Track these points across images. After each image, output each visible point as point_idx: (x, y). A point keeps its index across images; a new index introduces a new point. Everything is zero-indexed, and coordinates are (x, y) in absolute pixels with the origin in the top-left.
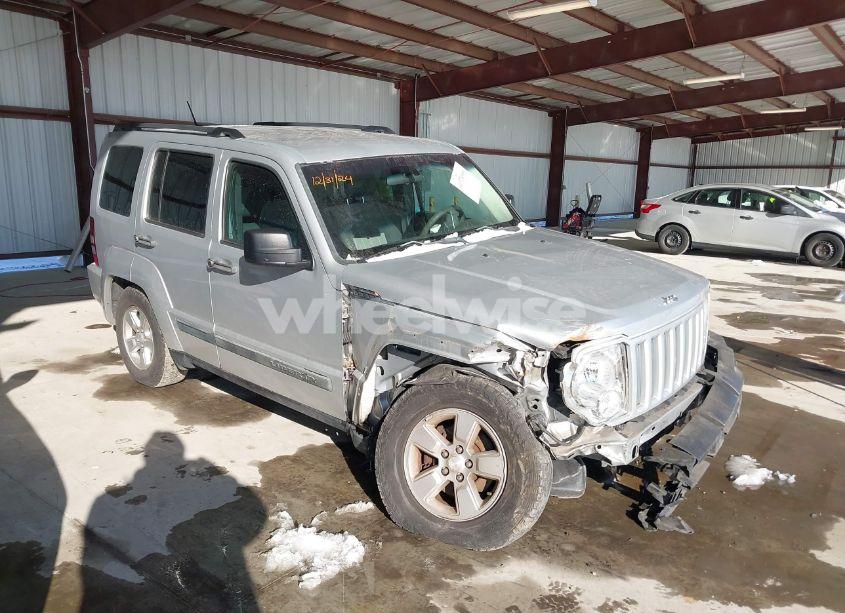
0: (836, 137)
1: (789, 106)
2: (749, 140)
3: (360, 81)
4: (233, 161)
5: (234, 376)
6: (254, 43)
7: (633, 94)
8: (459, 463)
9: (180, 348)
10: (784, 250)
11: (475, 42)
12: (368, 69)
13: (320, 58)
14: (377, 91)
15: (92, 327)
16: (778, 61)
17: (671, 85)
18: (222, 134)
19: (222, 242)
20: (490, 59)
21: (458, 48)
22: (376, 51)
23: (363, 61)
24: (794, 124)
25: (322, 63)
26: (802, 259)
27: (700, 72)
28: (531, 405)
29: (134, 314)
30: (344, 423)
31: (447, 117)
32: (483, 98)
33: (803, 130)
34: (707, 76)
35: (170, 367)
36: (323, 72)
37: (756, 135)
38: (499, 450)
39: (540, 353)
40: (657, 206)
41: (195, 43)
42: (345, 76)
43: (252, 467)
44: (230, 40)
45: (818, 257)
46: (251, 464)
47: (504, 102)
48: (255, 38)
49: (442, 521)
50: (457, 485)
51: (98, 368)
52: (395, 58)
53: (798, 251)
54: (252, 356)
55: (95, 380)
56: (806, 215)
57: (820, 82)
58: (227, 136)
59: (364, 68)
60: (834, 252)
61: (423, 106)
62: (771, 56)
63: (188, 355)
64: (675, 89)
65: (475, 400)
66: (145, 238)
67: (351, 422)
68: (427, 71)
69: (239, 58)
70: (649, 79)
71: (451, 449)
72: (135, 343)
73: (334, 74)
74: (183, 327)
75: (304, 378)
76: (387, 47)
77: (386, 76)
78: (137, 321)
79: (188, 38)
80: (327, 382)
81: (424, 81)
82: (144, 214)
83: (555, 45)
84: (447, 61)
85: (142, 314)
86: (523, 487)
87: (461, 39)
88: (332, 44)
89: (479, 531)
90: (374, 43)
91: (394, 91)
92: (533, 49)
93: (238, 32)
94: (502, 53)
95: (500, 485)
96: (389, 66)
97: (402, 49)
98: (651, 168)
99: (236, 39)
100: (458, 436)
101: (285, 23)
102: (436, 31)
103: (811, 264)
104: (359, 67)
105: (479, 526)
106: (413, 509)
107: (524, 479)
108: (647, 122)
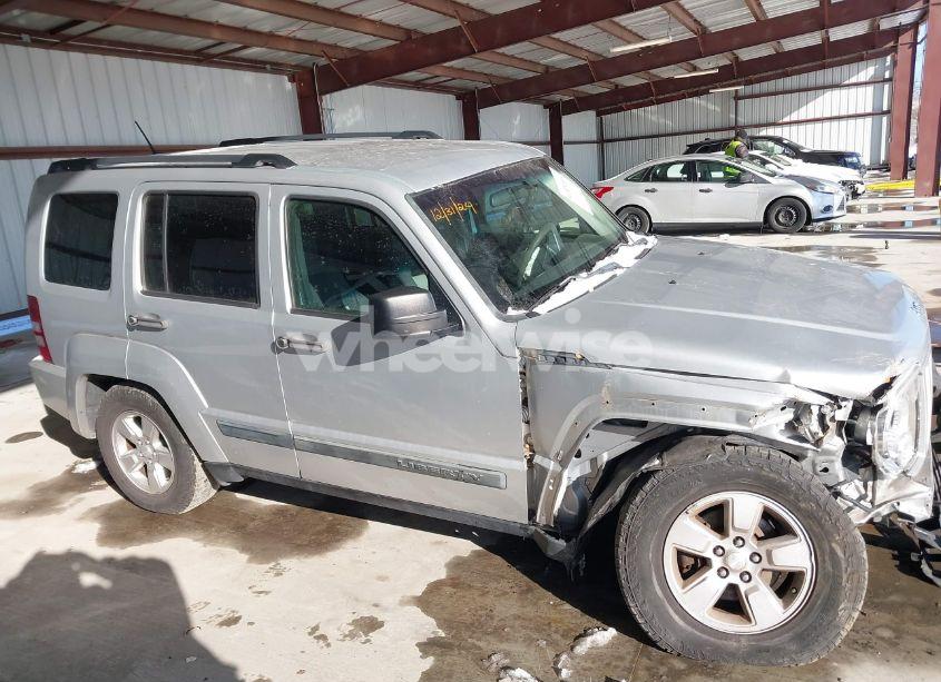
0: (737, 97)
1: (695, 69)
2: (654, 108)
3: (248, 77)
4: (292, 199)
5: (324, 486)
6: (111, 38)
7: (547, 67)
8: (740, 558)
9: (224, 459)
10: (748, 221)
11: (385, 20)
12: (256, 62)
13: (198, 52)
14: (269, 86)
15: (15, 439)
16: (695, 20)
17: (587, 54)
18: (259, 163)
19: (293, 311)
20: (403, 39)
21: (368, 28)
22: (269, 38)
23: (254, 52)
24: (699, 87)
25: (201, 57)
26: (764, 228)
27: (621, 38)
28: (819, 469)
29: (129, 421)
30: (523, 527)
31: (351, 110)
32: (391, 86)
33: (707, 92)
34: (629, 43)
35: (203, 485)
36: (203, 70)
37: (659, 102)
38: (799, 532)
39: (843, 404)
40: (609, 189)
41: (35, 43)
42: (228, 72)
43: (407, 608)
44: (82, 37)
45: (783, 225)
46: (404, 603)
47: (409, 88)
48: (118, 32)
49: (737, 637)
50: (743, 587)
51: (72, 500)
52: (292, 46)
53: (762, 220)
54: (363, 457)
55: (81, 519)
56: (764, 182)
57: (737, 40)
58: (266, 164)
59: (251, 61)
60: (797, 216)
61: (328, 101)
62: (690, 16)
63: (235, 467)
64: (592, 58)
65: (758, 477)
66: (146, 317)
67: (535, 524)
68: (329, 58)
69: (96, 59)
70: (568, 49)
71: (727, 543)
72: (135, 458)
73: (216, 71)
74: (229, 430)
75: (460, 476)
76: (283, 33)
77: (276, 68)
78: (135, 431)
79: (26, 38)
80: (498, 479)
81: (324, 70)
82: (138, 285)
83: (477, 17)
84: (349, 45)
85: (145, 420)
86: (845, 577)
87: (371, 17)
88: (217, 34)
89: (792, 640)
90: (266, 28)
91: (289, 86)
92: (456, 23)
93: (98, 25)
94: (416, 31)
95: (808, 577)
96: (280, 55)
97: (299, 35)
98: (565, 146)
99: (91, 35)
100: (736, 525)
101: (156, 10)
102: (342, 10)
103: (776, 232)
104: (244, 60)
105: (791, 634)
106: (689, 629)
107: (844, 566)
108: (557, 97)
